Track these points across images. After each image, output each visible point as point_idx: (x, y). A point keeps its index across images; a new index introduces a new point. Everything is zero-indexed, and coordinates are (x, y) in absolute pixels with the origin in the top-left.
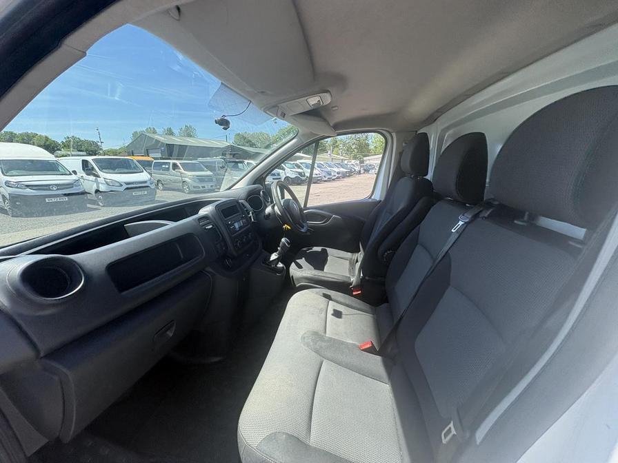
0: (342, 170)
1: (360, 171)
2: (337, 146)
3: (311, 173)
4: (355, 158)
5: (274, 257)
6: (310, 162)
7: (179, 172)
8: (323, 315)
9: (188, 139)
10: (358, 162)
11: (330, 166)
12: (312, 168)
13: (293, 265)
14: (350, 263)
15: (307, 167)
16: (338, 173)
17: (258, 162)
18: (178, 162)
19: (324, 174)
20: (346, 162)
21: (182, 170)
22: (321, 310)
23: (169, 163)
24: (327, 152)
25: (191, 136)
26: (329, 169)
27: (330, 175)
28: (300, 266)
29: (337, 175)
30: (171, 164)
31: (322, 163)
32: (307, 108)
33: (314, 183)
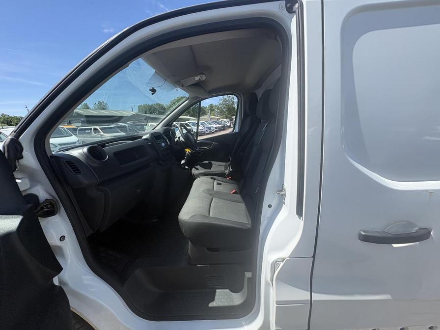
0: (218, 125)
1: (230, 126)
2: (213, 110)
3: (198, 129)
4: (226, 118)
5: (183, 162)
6: (196, 121)
7: (100, 134)
8: (212, 184)
9: (102, 111)
10: (229, 120)
11: (210, 124)
12: (198, 126)
13: (193, 169)
14: (225, 167)
15: (194, 125)
16: (216, 128)
17: (158, 124)
18: (98, 127)
19: (206, 129)
20: (220, 120)
21: (102, 133)
22: (211, 183)
23: (91, 128)
24: (207, 115)
25: (104, 109)
26: (209, 125)
27: (211, 129)
28: (197, 169)
29: (215, 130)
30: (93, 129)
31: (204, 121)
32: (194, 82)
33: (200, 136)
